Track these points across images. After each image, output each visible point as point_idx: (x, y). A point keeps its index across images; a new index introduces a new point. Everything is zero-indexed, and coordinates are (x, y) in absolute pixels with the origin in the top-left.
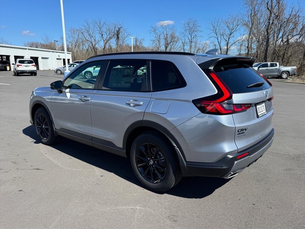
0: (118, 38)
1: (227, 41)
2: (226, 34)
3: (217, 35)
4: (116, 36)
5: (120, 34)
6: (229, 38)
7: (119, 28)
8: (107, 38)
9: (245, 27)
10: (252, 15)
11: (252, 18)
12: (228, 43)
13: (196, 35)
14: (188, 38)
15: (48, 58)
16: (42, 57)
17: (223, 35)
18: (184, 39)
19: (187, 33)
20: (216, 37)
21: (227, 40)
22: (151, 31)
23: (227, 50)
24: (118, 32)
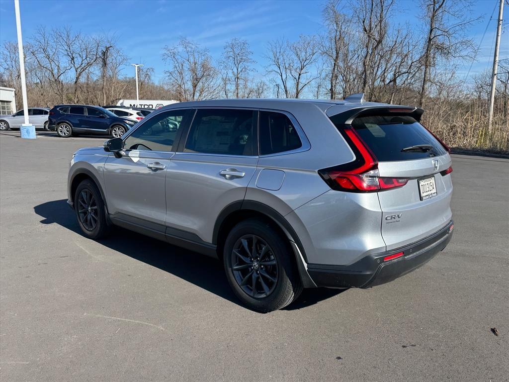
0: (105, 64)
1: (295, 78)
2: (294, 67)
3: (279, 68)
4: (100, 61)
5: (109, 58)
6: (300, 75)
7: (107, 47)
8: (82, 64)
9: (325, 57)
12: (298, 83)
13: (245, 68)
14: (233, 72)
17: (290, 70)
18: (225, 72)
19: (231, 63)
20: (279, 72)
22: (166, 57)
23: (297, 95)
24: (105, 54)
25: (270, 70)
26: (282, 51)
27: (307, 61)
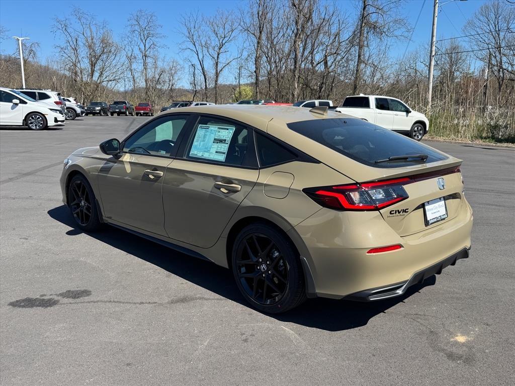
1: (214, 58)
2: (211, 45)
3: (195, 45)
6: (218, 55)
12: (217, 64)
13: (154, 44)
14: (140, 49)
17: (207, 48)
18: (130, 49)
19: (137, 38)
20: (195, 50)
21: (216, 57)
23: (217, 75)
25: (184, 47)
26: (196, 26)
27: (226, 39)
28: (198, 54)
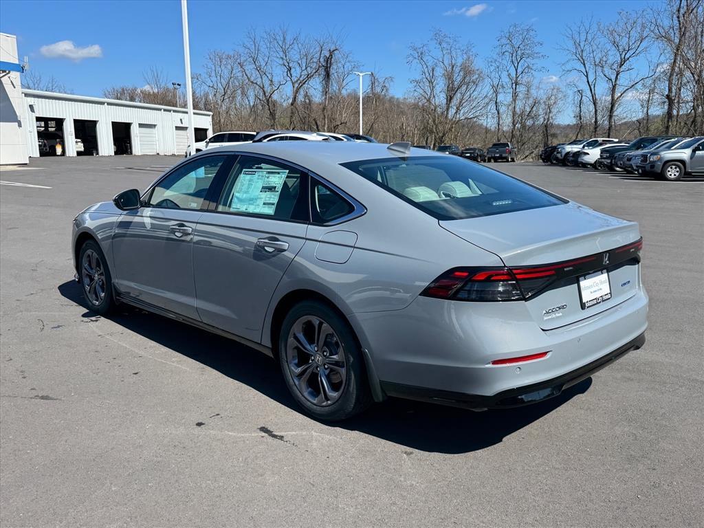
0: (328, 75)
2: (608, 62)
3: (584, 64)
4: (322, 72)
5: (334, 66)
6: (617, 75)
7: (332, 50)
8: (301, 76)
9: (661, 44)
10: (682, 11)
11: (681, 19)
12: (614, 87)
13: (528, 67)
14: (509, 75)
15: (155, 126)
16: (139, 124)
17: (602, 67)
18: (497, 76)
19: (506, 61)
21: (613, 78)
22: (411, 58)
23: (613, 105)
24: (328, 60)
27: (631, 52)
28: (587, 77)
